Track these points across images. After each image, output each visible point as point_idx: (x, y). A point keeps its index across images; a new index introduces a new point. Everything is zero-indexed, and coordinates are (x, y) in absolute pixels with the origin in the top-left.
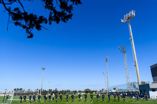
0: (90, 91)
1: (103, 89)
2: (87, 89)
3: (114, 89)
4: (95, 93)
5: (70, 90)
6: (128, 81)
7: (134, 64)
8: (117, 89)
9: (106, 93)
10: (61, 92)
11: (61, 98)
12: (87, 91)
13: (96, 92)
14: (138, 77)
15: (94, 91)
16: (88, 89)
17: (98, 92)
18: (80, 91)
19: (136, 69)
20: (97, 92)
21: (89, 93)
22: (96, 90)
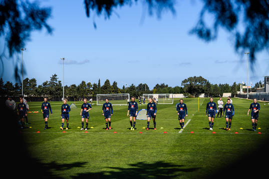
0: (208, 84)
2: (196, 79)
4: (229, 94)
5: (115, 84)
10: (78, 89)
11: (66, 115)
12: (193, 88)
15: (225, 88)
16: (201, 79)
17: (245, 90)
18: (163, 86)
20: (242, 92)
21: (202, 96)
22: (237, 84)
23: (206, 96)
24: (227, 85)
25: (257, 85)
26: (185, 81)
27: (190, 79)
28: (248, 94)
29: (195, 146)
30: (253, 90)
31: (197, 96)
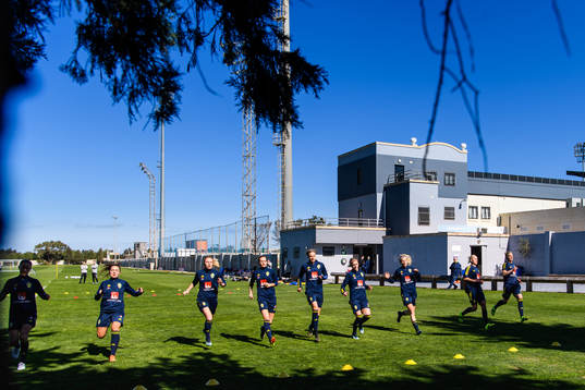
0: (69, 250)
1: (137, 246)
2: (53, 244)
3: (190, 245)
6: (249, 214)
7: (277, 141)
8: (201, 246)
9: (150, 260)
12: (50, 253)
13: (99, 256)
14: (283, 196)
15: (89, 255)
16: (59, 244)
17: (113, 257)
19: (283, 163)
20: (108, 259)
21: (61, 262)
22: (104, 250)
23: (66, 262)
24: (92, 252)
25: (126, 252)
26: (39, 246)
27: (45, 244)
28: (115, 260)
29: (53, 311)
30: (122, 257)
31: (54, 263)
